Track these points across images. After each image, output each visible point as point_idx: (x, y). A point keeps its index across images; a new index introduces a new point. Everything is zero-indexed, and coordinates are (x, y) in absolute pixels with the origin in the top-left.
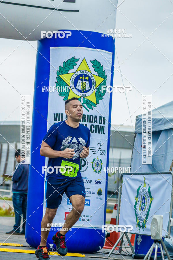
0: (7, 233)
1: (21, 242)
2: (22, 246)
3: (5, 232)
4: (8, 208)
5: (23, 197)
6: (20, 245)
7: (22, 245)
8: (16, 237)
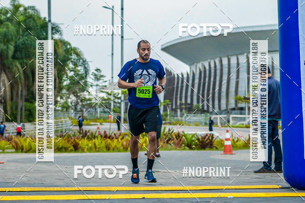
0: (256, 172)
1: (277, 182)
2: (280, 188)
3: (253, 170)
4: (247, 138)
5: (271, 125)
6: (278, 187)
7: (280, 186)
8: (268, 176)
